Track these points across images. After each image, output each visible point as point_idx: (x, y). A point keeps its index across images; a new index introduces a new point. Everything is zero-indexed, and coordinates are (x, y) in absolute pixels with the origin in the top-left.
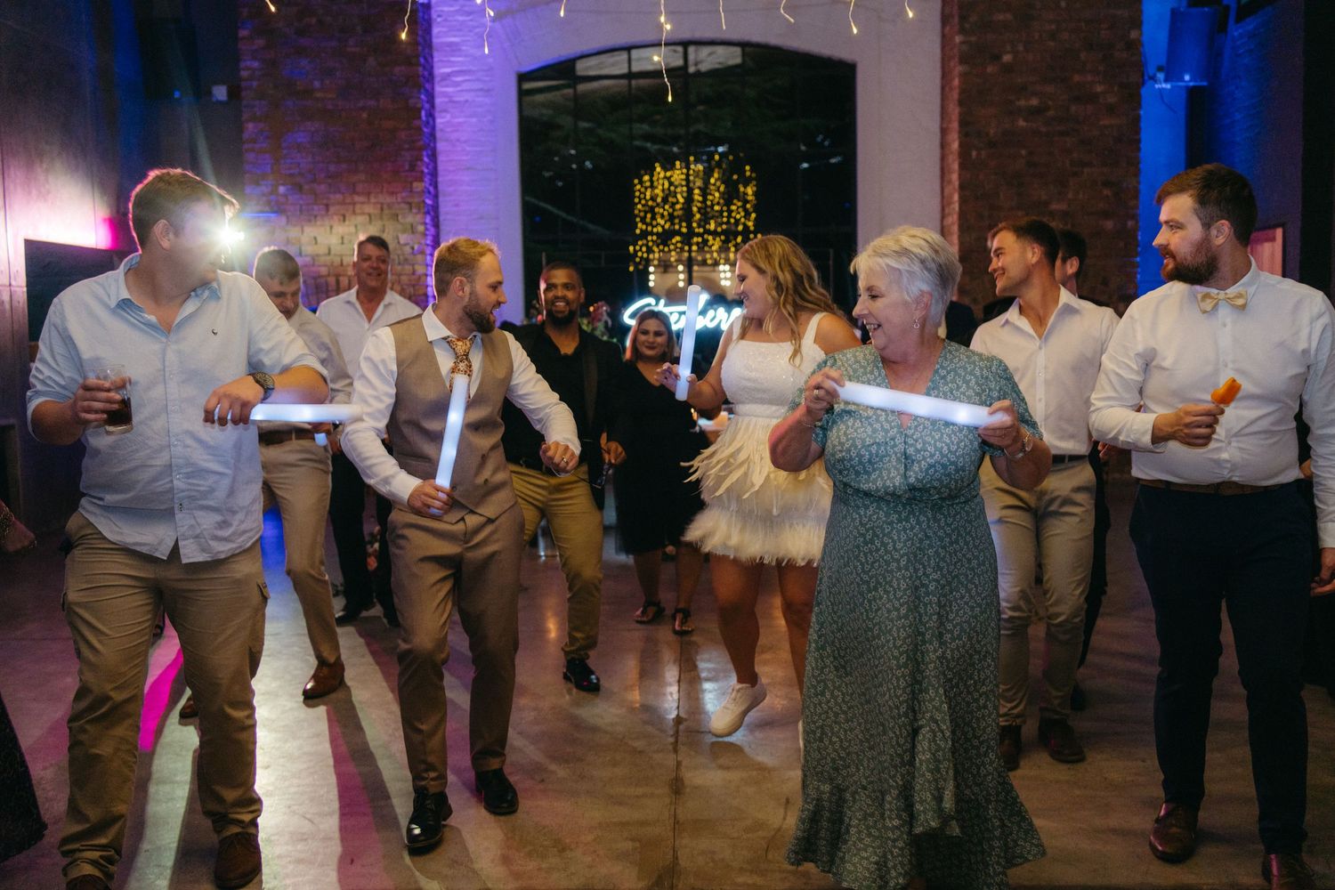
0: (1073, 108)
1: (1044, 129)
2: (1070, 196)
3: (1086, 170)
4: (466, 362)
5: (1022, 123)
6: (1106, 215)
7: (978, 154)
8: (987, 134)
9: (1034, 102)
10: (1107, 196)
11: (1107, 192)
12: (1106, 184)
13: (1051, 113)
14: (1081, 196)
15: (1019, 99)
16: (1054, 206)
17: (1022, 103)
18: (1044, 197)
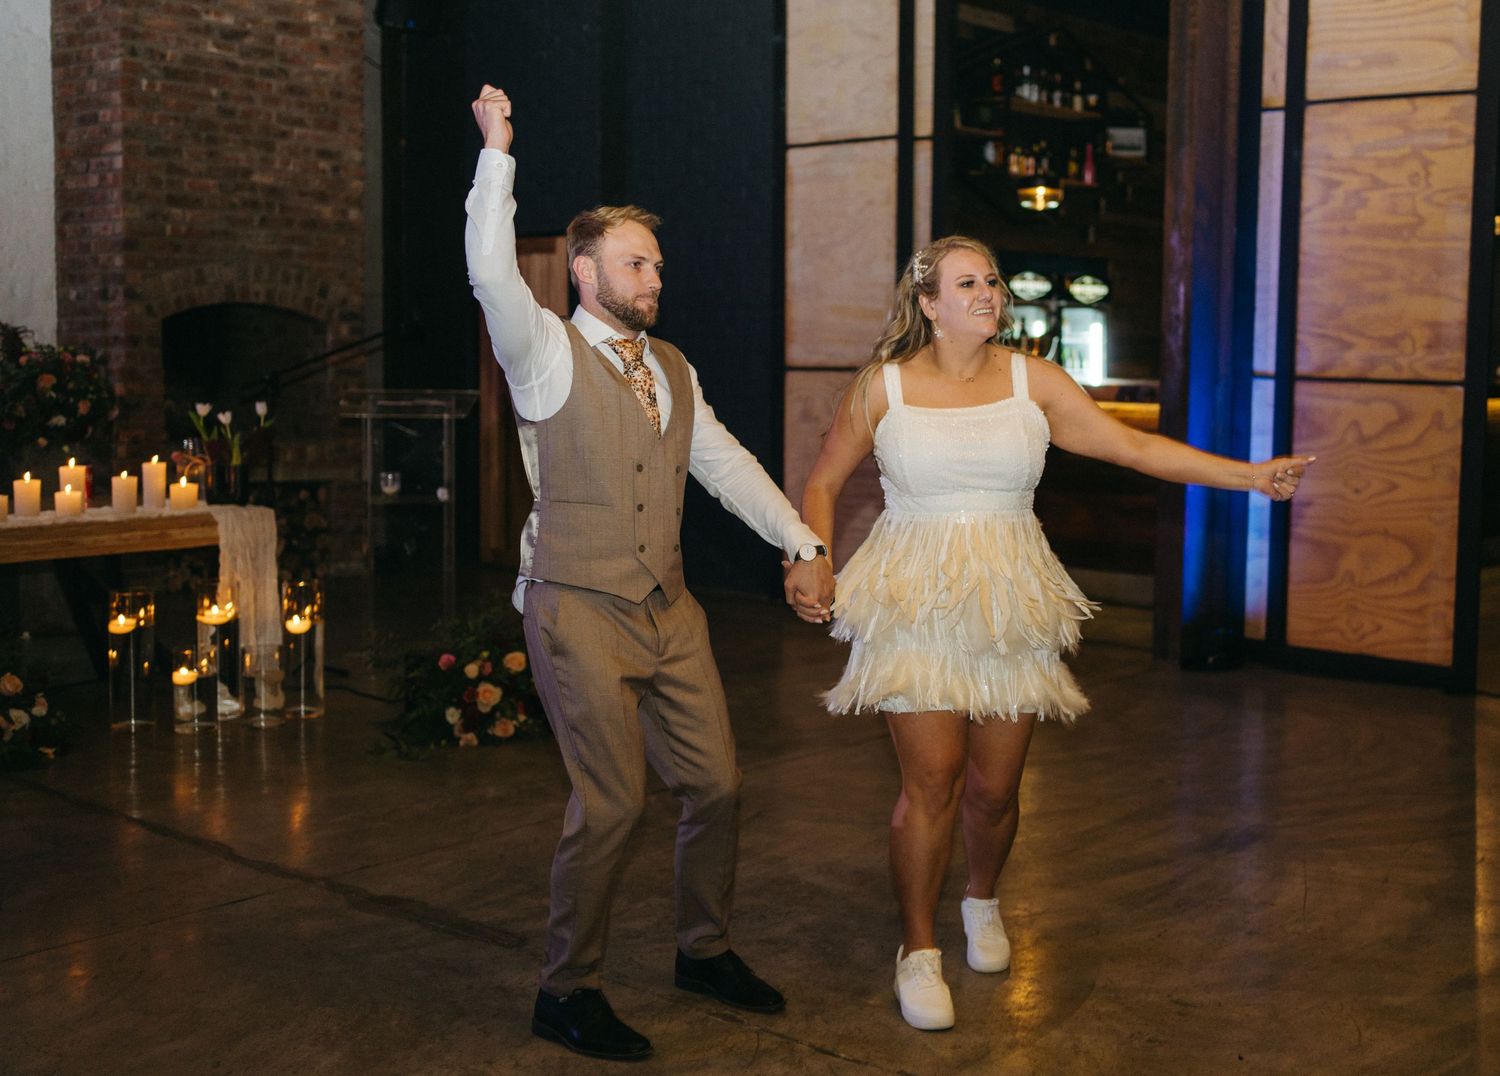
0: (280, 38)
1: (241, 62)
2: (277, 165)
3: (297, 131)
4: (642, 369)
5: (212, 49)
6: (322, 197)
7: (151, 86)
8: (163, 56)
9: (228, 20)
10: (324, 172)
11: (324, 165)
12: (324, 154)
13: (249, 41)
14: (291, 167)
15: (207, 12)
16: (256, 178)
17: (211, 18)
18: (244, 164)
